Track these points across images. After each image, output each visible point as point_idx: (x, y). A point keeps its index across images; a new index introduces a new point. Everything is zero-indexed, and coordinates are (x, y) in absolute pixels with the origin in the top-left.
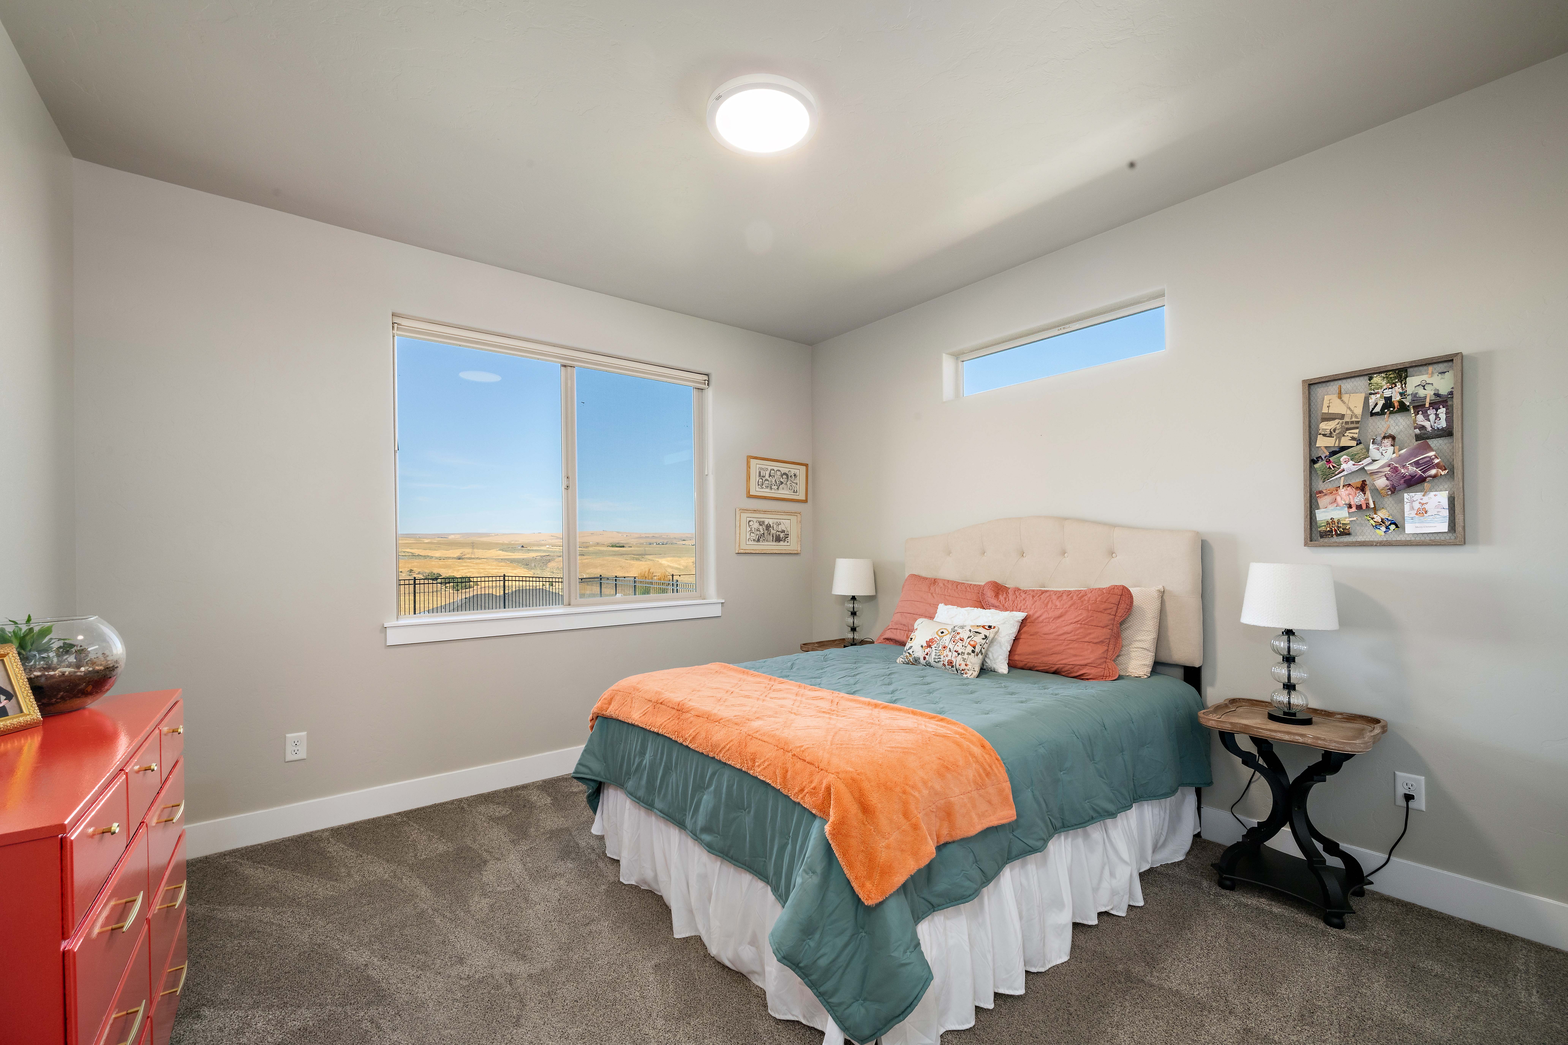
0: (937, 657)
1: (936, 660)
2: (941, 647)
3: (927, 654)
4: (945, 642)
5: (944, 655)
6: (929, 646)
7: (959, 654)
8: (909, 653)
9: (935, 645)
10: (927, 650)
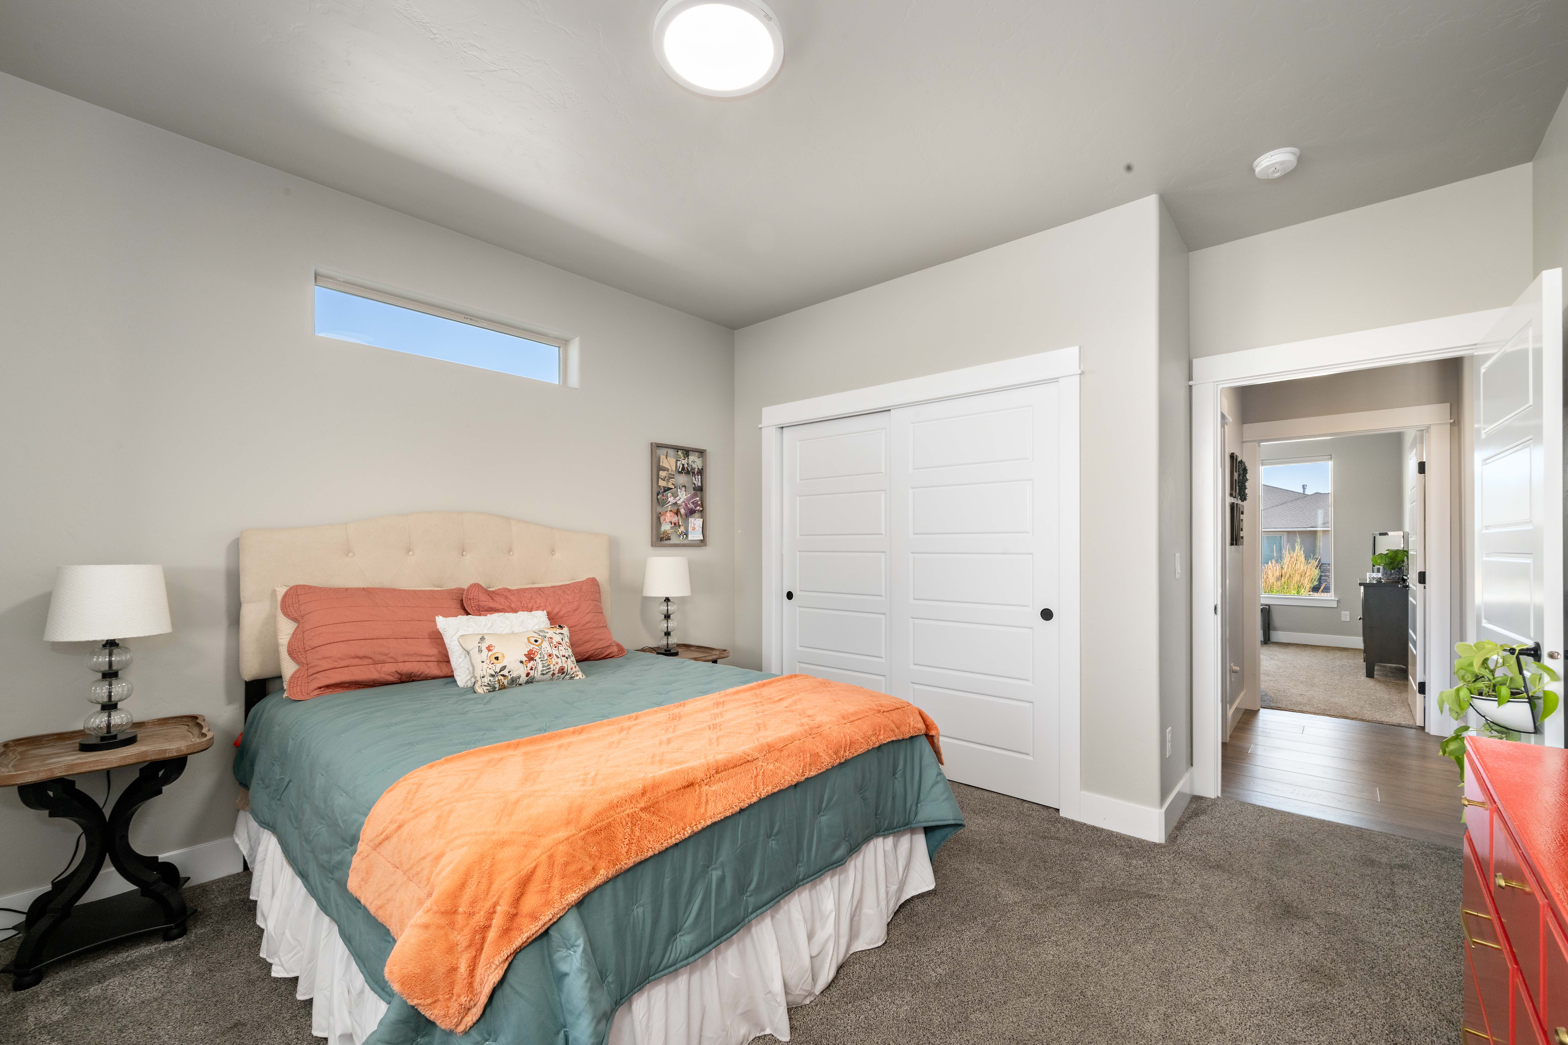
0: (545, 668)
1: (544, 672)
2: (546, 656)
3: (531, 669)
4: (547, 649)
5: (554, 663)
6: (532, 659)
7: (567, 658)
8: (503, 675)
9: (539, 656)
10: (530, 665)
